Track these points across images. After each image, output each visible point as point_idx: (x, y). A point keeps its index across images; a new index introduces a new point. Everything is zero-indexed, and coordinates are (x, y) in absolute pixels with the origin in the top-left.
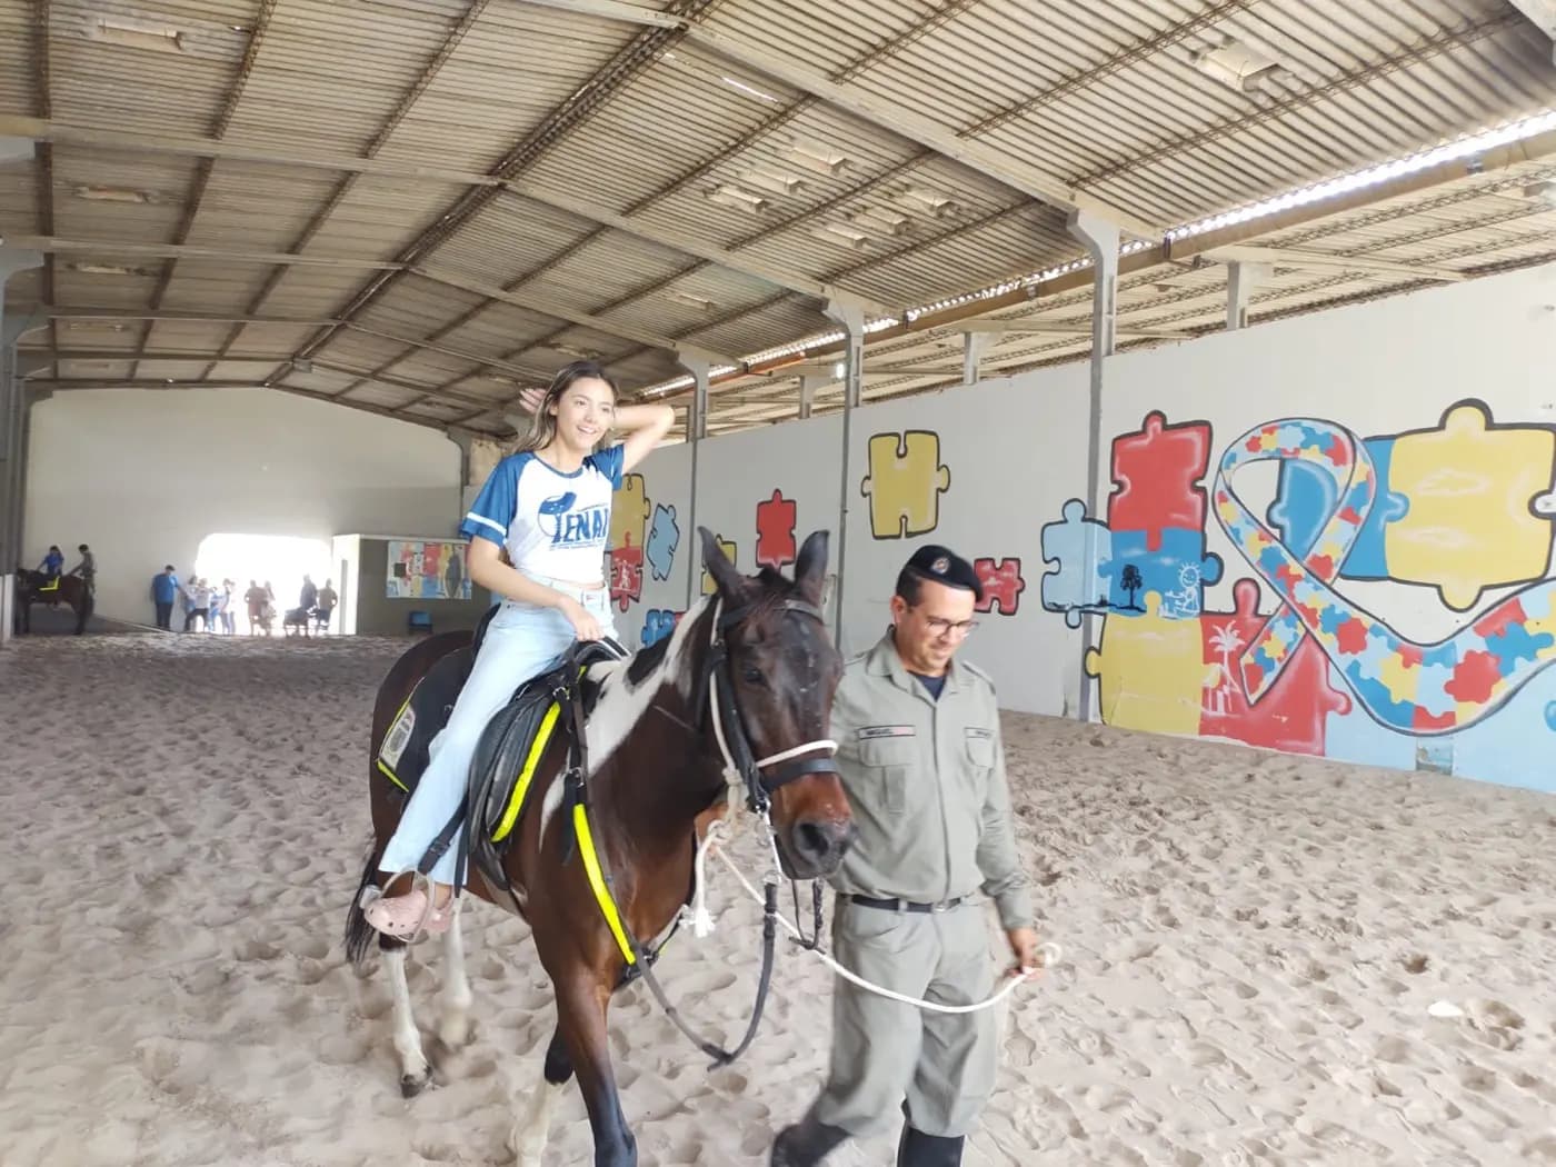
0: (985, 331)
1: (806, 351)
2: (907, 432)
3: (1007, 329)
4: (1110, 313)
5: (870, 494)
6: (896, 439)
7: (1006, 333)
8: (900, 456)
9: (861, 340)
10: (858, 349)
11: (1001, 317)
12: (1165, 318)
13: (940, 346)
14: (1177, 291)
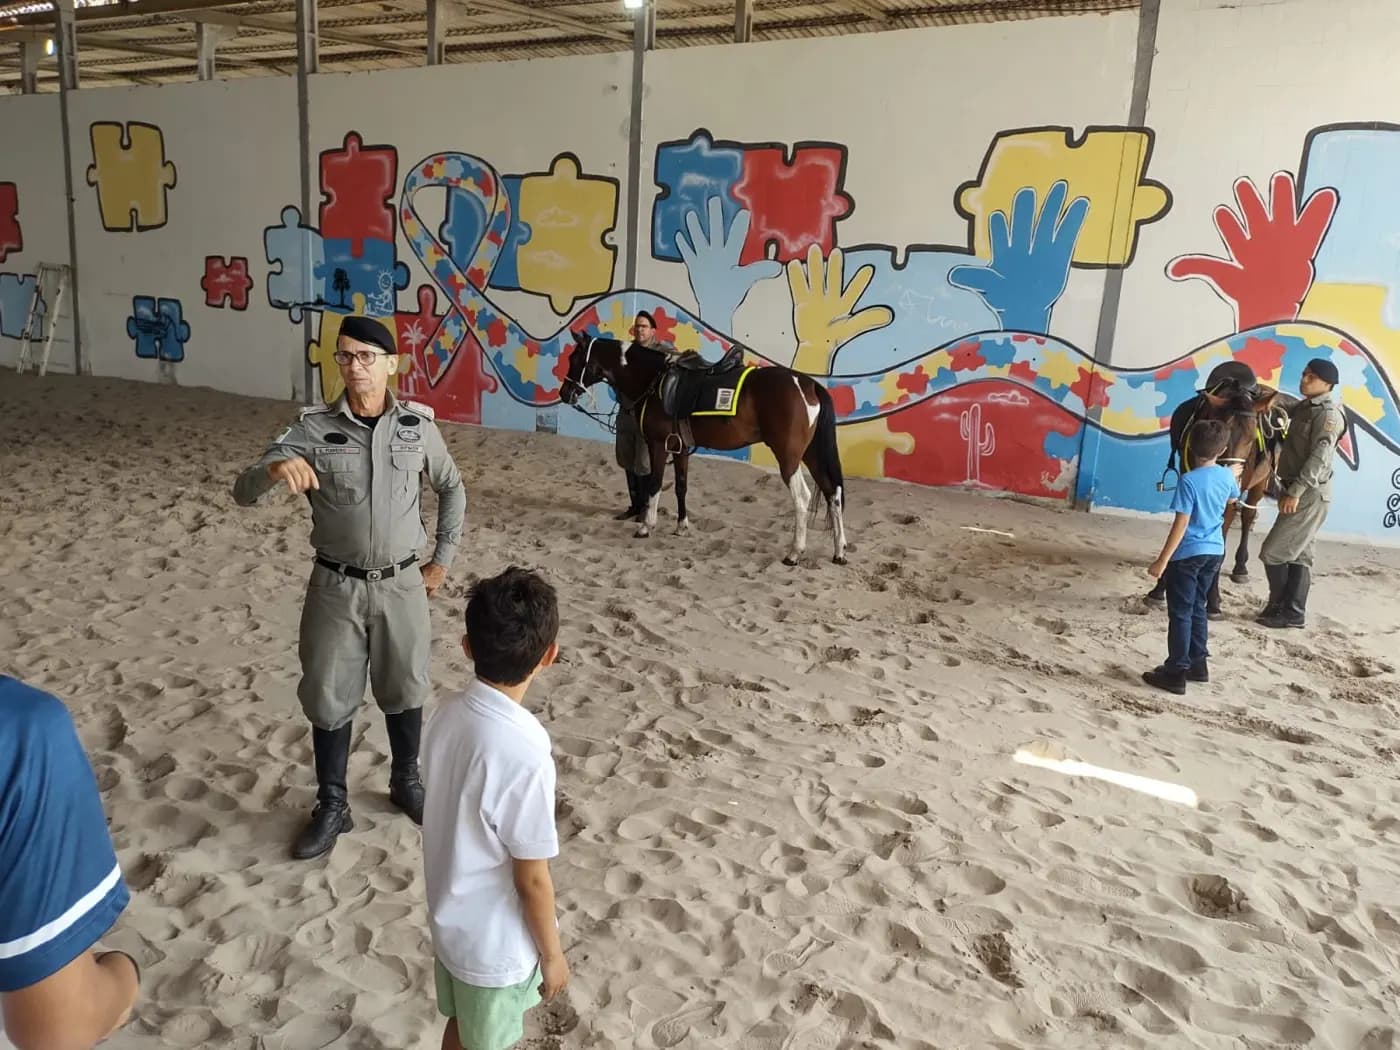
0: (218, 23)
1: (19, 16)
2: (130, 123)
3: (242, 24)
4: (312, 31)
6: (119, 129)
7: (241, 28)
8: (126, 148)
9: (73, 16)
10: (70, 25)
11: (234, 11)
13: (181, 30)
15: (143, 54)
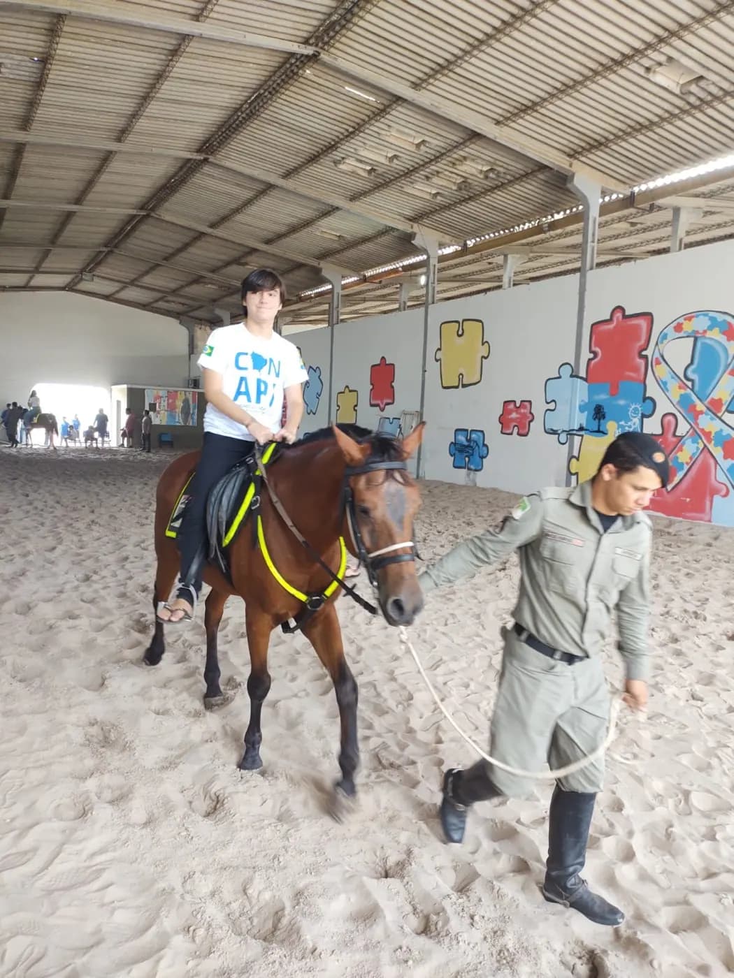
0: (517, 253)
1: (403, 267)
2: (464, 320)
3: (532, 252)
4: (593, 242)
5: (440, 360)
6: (457, 325)
7: (531, 255)
8: (459, 336)
9: (437, 260)
10: (435, 266)
11: (528, 244)
12: (636, 244)
13: (490, 263)
14: (643, 226)
15: (464, 283)
